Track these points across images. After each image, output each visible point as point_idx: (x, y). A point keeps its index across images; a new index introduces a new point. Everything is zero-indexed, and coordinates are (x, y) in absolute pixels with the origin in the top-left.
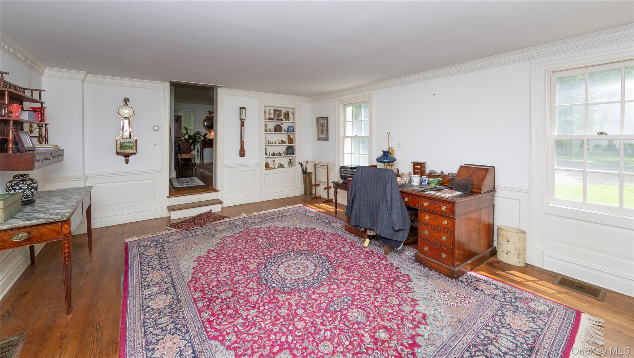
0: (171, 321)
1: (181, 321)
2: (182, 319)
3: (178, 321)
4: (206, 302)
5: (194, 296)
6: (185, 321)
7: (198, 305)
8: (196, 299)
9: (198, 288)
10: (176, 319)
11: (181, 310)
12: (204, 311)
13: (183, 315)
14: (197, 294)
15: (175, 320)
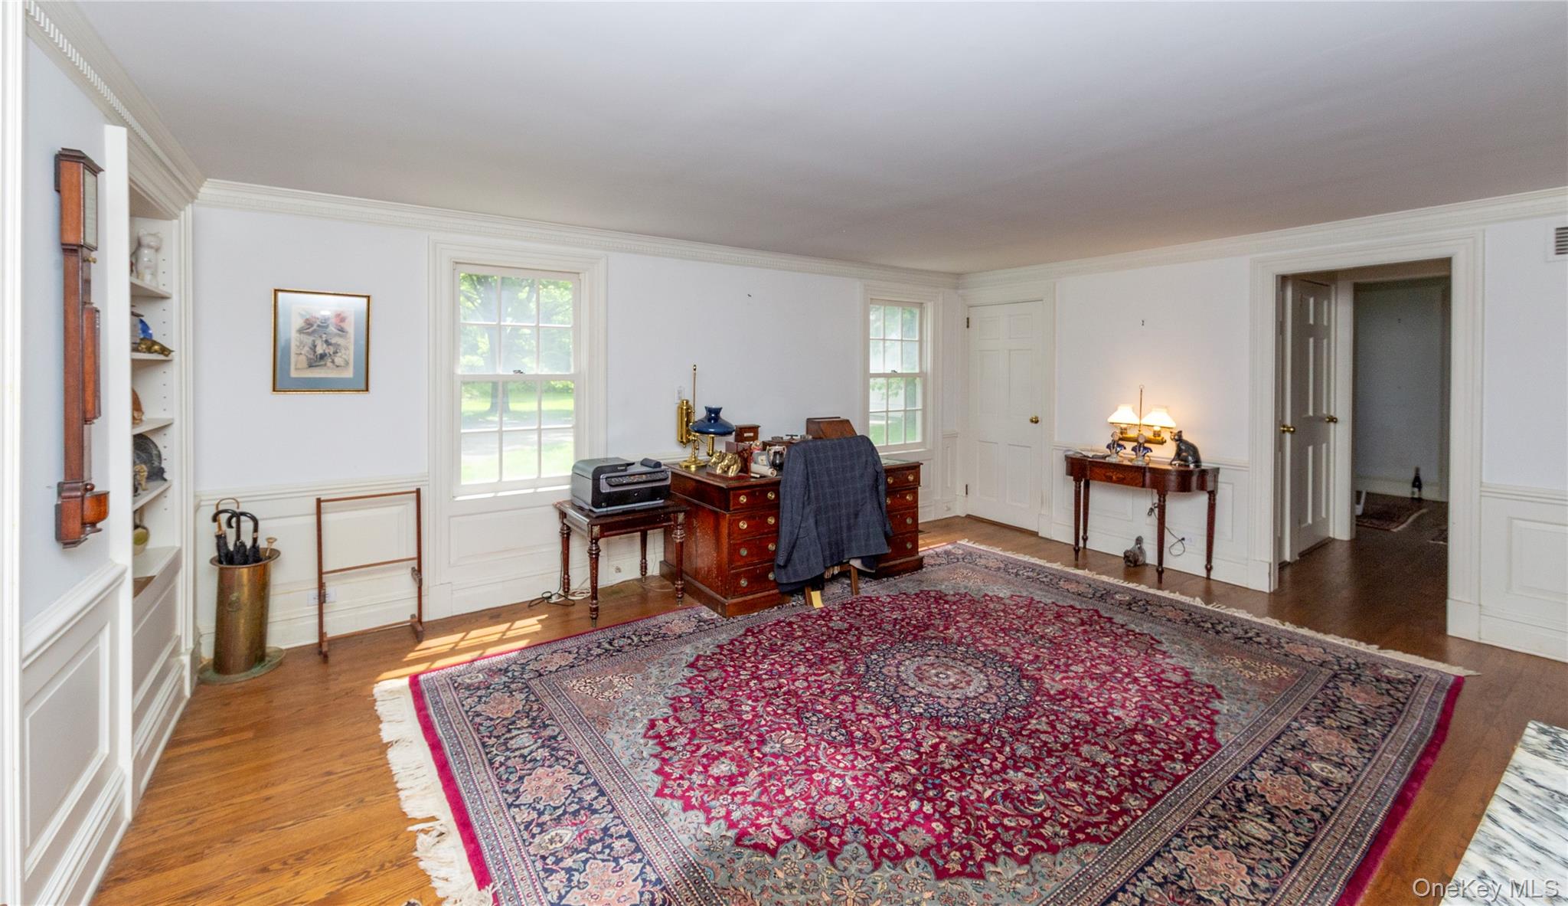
0: (1243, 815)
1: (1227, 796)
2: (1221, 799)
3: (1233, 803)
4: (1144, 778)
5: (1145, 807)
6: (1220, 792)
7: (1165, 789)
8: (1148, 799)
9: (1110, 812)
10: (1230, 809)
11: (1203, 811)
12: (1171, 774)
13: (1212, 801)
14: (1133, 804)
15: (1234, 809)
